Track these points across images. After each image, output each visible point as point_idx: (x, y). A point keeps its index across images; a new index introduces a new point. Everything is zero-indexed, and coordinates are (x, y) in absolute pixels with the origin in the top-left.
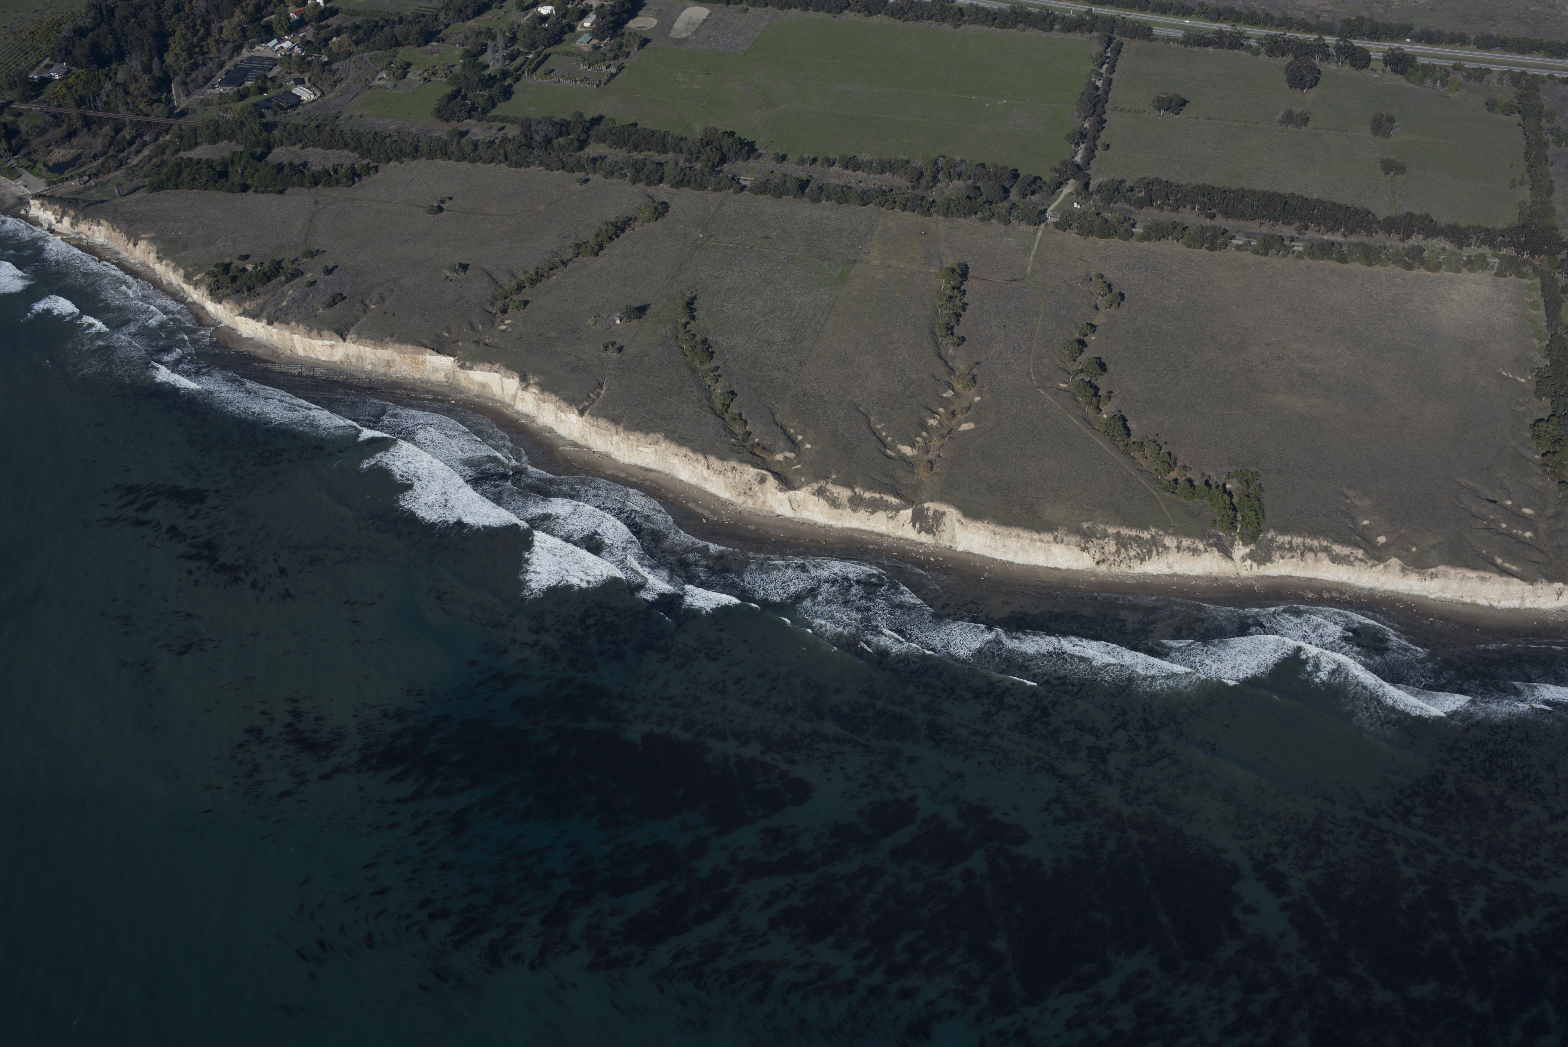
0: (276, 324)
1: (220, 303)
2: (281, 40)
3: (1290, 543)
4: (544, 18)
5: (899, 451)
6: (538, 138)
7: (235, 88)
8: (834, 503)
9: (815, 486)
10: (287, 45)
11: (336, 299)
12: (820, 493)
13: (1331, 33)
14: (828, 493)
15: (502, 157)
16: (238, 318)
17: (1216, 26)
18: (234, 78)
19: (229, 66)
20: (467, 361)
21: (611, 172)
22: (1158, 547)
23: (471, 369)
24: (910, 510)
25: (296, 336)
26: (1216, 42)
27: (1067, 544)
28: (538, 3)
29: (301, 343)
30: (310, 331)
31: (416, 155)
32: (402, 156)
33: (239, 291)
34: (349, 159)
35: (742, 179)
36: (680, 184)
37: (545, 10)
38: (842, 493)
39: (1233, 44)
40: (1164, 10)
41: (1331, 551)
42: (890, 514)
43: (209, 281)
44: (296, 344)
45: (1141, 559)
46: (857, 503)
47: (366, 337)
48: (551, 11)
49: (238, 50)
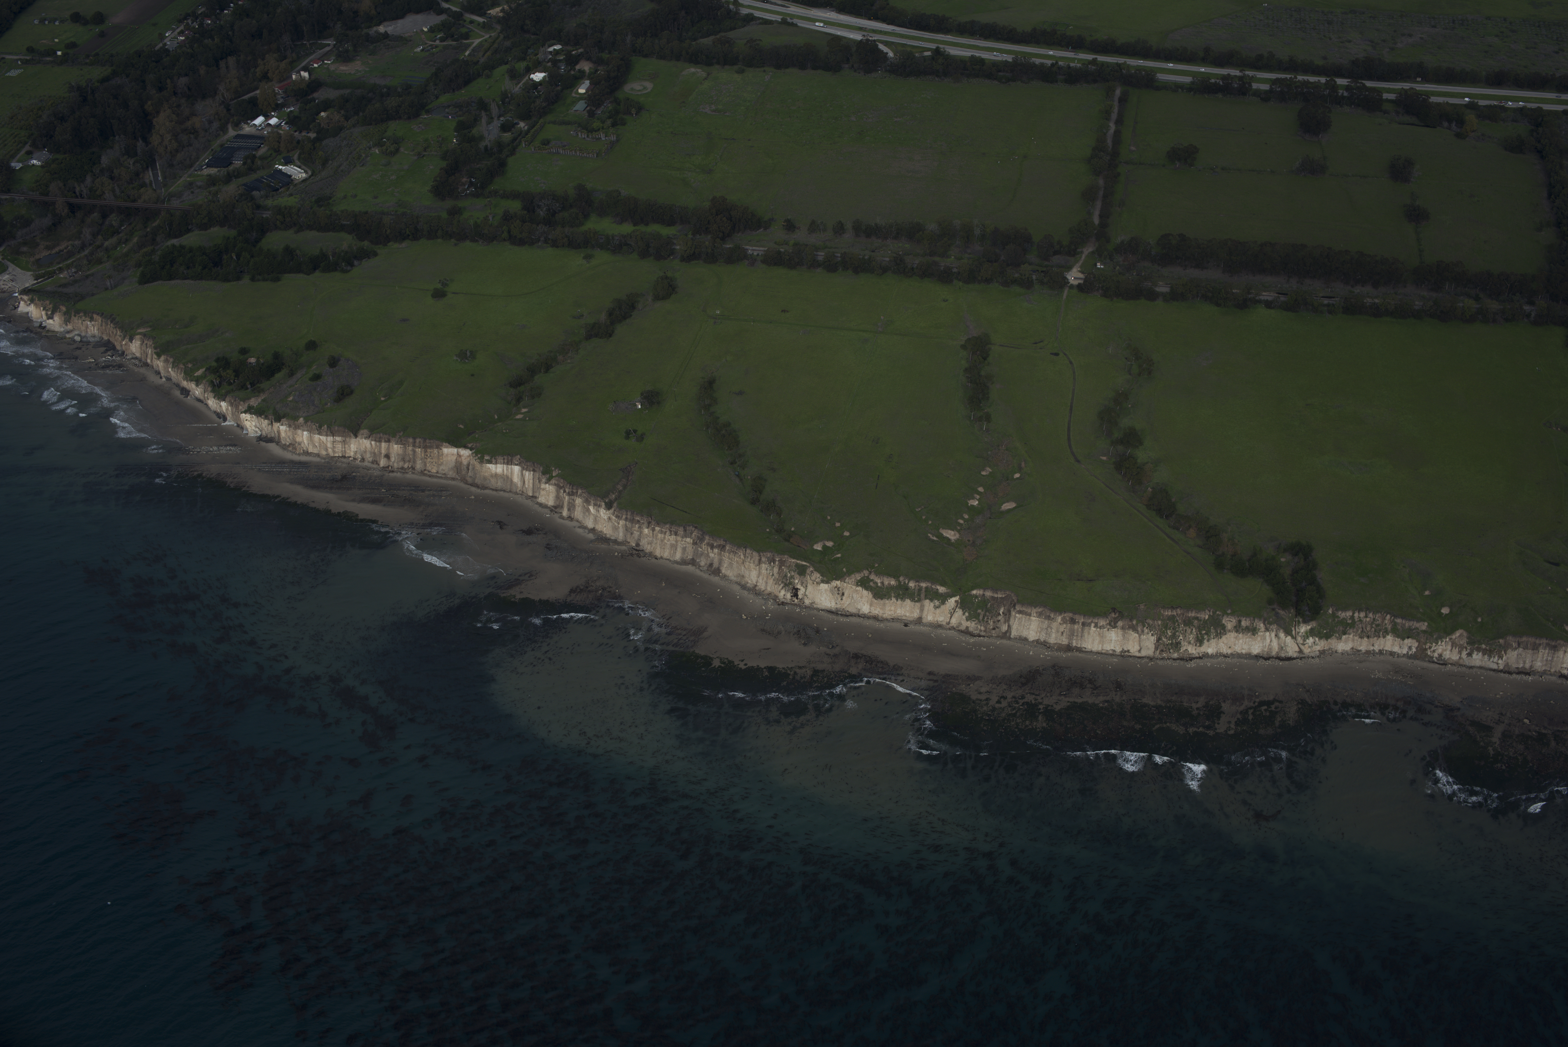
0: (284, 420)
1: (224, 400)
2: (268, 117)
4: (535, 85)
5: (941, 535)
6: (542, 213)
7: (223, 169)
10: (273, 121)
11: (344, 393)
15: (505, 235)
16: (243, 416)
17: (1224, 71)
18: (222, 158)
19: (216, 145)
20: (485, 454)
21: (619, 246)
22: (1216, 628)
23: (490, 462)
24: (957, 598)
25: (305, 433)
26: (1225, 88)
27: (1123, 628)
28: (530, 70)
29: (311, 439)
30: (320, 427)
31: (415, 235)
32: (401, 237)
33: (243, 387)
34: (346, 241)
35: (754, 250)
36: (690, 257)
37: (538, 76)
38: (886, 583)
39: (1243, 89)
40: (1169, 56)
41: (1395, 625)
42: (937, 603)
43: (211, 377)
44: (306, 442)
45: (1200, 641)
46: (902, 593)
47: (377, 432)
48: (544, 77)
49: (223, 129)
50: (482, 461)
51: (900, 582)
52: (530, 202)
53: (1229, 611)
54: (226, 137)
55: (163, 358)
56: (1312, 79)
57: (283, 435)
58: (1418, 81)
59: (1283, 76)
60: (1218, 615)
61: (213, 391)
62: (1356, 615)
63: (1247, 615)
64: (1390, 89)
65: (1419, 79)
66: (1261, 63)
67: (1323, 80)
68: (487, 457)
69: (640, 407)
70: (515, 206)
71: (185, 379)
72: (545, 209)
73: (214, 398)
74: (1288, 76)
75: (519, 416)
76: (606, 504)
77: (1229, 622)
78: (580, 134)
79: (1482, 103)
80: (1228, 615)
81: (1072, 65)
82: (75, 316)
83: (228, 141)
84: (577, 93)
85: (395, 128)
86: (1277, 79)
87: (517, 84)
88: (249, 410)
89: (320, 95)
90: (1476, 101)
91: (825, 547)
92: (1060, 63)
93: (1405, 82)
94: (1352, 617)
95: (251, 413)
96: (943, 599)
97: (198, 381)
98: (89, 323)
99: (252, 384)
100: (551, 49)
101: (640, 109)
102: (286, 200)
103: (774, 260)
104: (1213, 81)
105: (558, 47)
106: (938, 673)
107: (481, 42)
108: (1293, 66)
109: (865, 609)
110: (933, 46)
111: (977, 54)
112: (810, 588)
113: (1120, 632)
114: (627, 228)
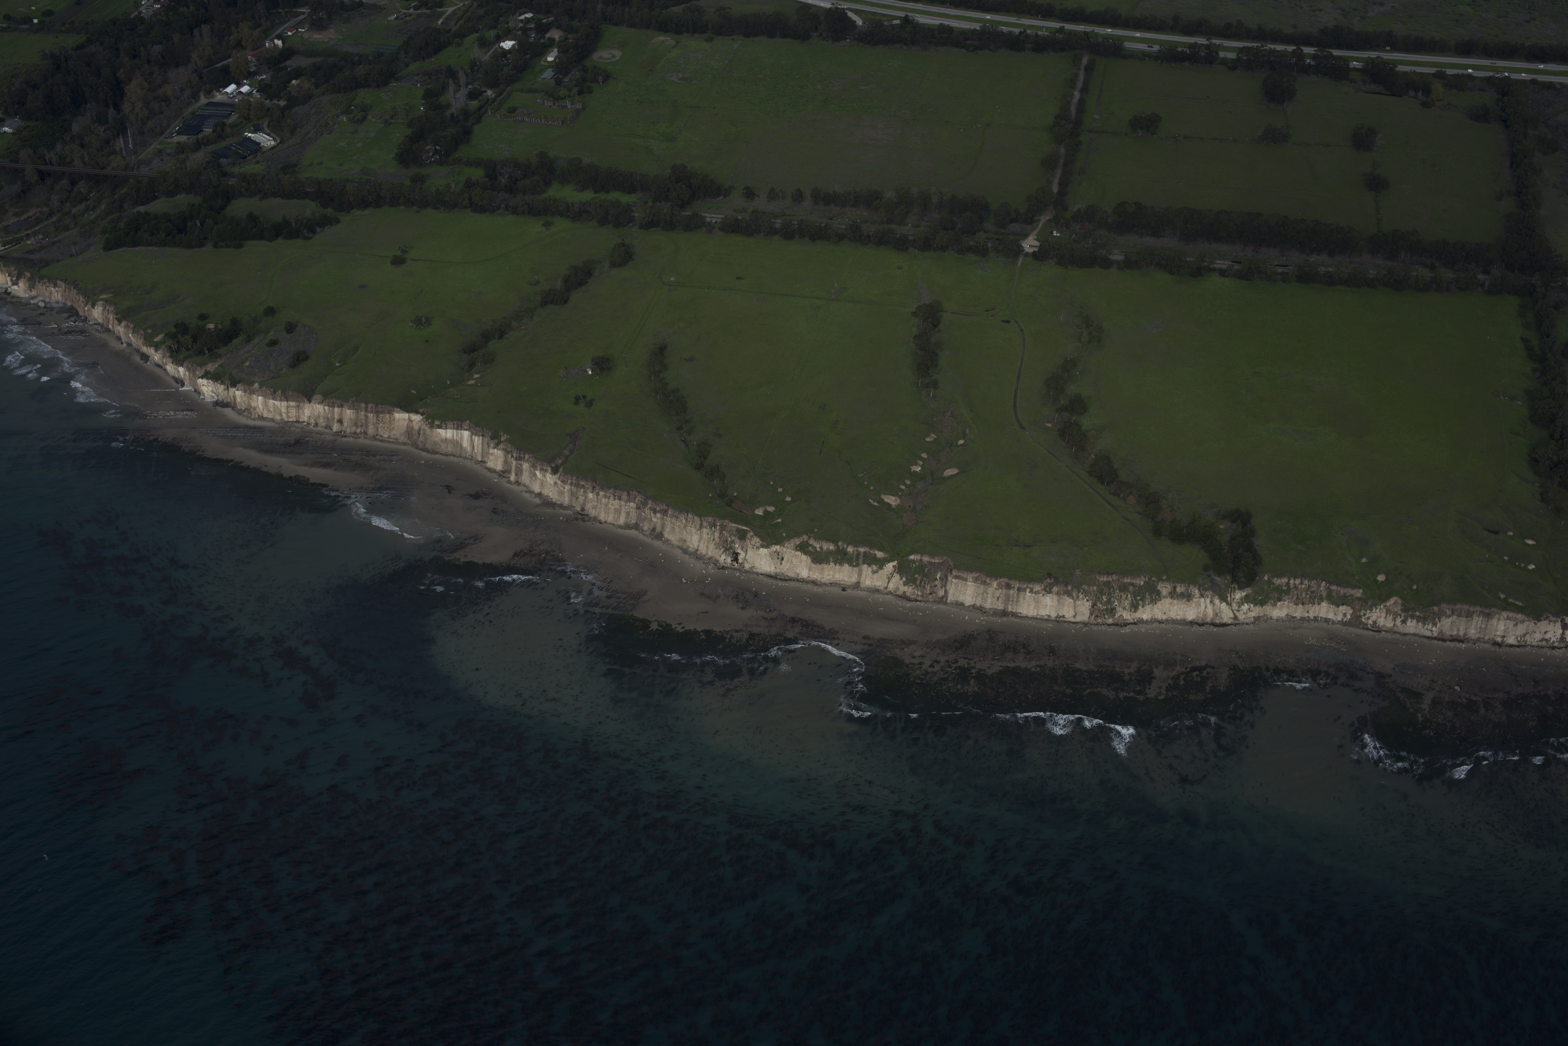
0: (239, 385)
1: (182, 365)
2: (239, 85)
4: (505, 55)
5: (882, 502)
6: (503, 180)
7: (194, 137)
9: (797, 541)
10: (245, 89)
11: (299, 359)
12: (803, 548)
13: (1309, 44)
14: (810, 548)
15: (466, 203)
17: (1191, 40)
18: (192, 128)
20: (436, 419)
21: (578, 214)
22: (1151, 594)
23: (440, 427)
24: (895, 563)
25: (260, 398)
26: (1191, 57)
27: (1058, 594)
28: (500, 38)
29: (266, 404)
30: (275, 392)
31: (378, 202)
32: (364, 204)
33: (201, 353)
34: (309, 208)
35: (713, 217)
36: (649, 225)
37: (507, 45)
38: (825, 548)
39: (1209, 58)
40: (1138, 25)
41: (1330, 591)
42: (875, 568)
43: (170, 342)
44: (260, 407)
45: (1135, 607)
46: (841, 558)
47: (331, 397)
48: (513, 46)
49: (195, 97)
50: (432, 426)
51: (838, 547)
52: (492, 169)
53: (1164, 578)
54: (198, 105)
55: (123, 324)
56: (1279, 48)
57: (239, 400)
58: (1387, 50)
59: (1250, 45)
60: (1154, 581)
61: (171, 357)
62: (1292, 582)
63: (1182, 581)
64: (1357, 58)
65: (1388, 48)
66: (1229, 32)
67: (1290, 48)
68: (437, 423)
69: (590, 373)
70: (478, 174)
71: (145, 344)
72: (506, 176)
73: (172, 363)
74: (1255, 45)
75: (471, 382)
76: (552, 469)
77: (1164, 588)
78: (546, 102)
79: (1450, 72)
80: (1163, 581)
81: (1040, 33)
82: (39, 282)
83: (199, 108)
84: (546, 61)
85: (364, 96)
86: (1244, 48)
87: (486, 53)
88: (206, 376)
89: (292, 63)
90: (1444, 70)
91: (766, 512)
92: (1028, 31)
93: (1374, 51)
94: (1288, 584)
95: (208, 379)
96: (881, 563)
97: (157, 347)
98: (52, 289)
99: (210, 350)
100: (522, 17)
101: (607, 77)
102: (252, 168)
103: (732, 227)
104: (1180, 49)
105: (529, 15)
106: (873, 638)
107: (455, 10)
108: (1261, 35)
109: (804, 573)
110: (902, 14)
111: (946, 22)
112: (750, 552)
113: (1055, 597)
114: (587, 196)
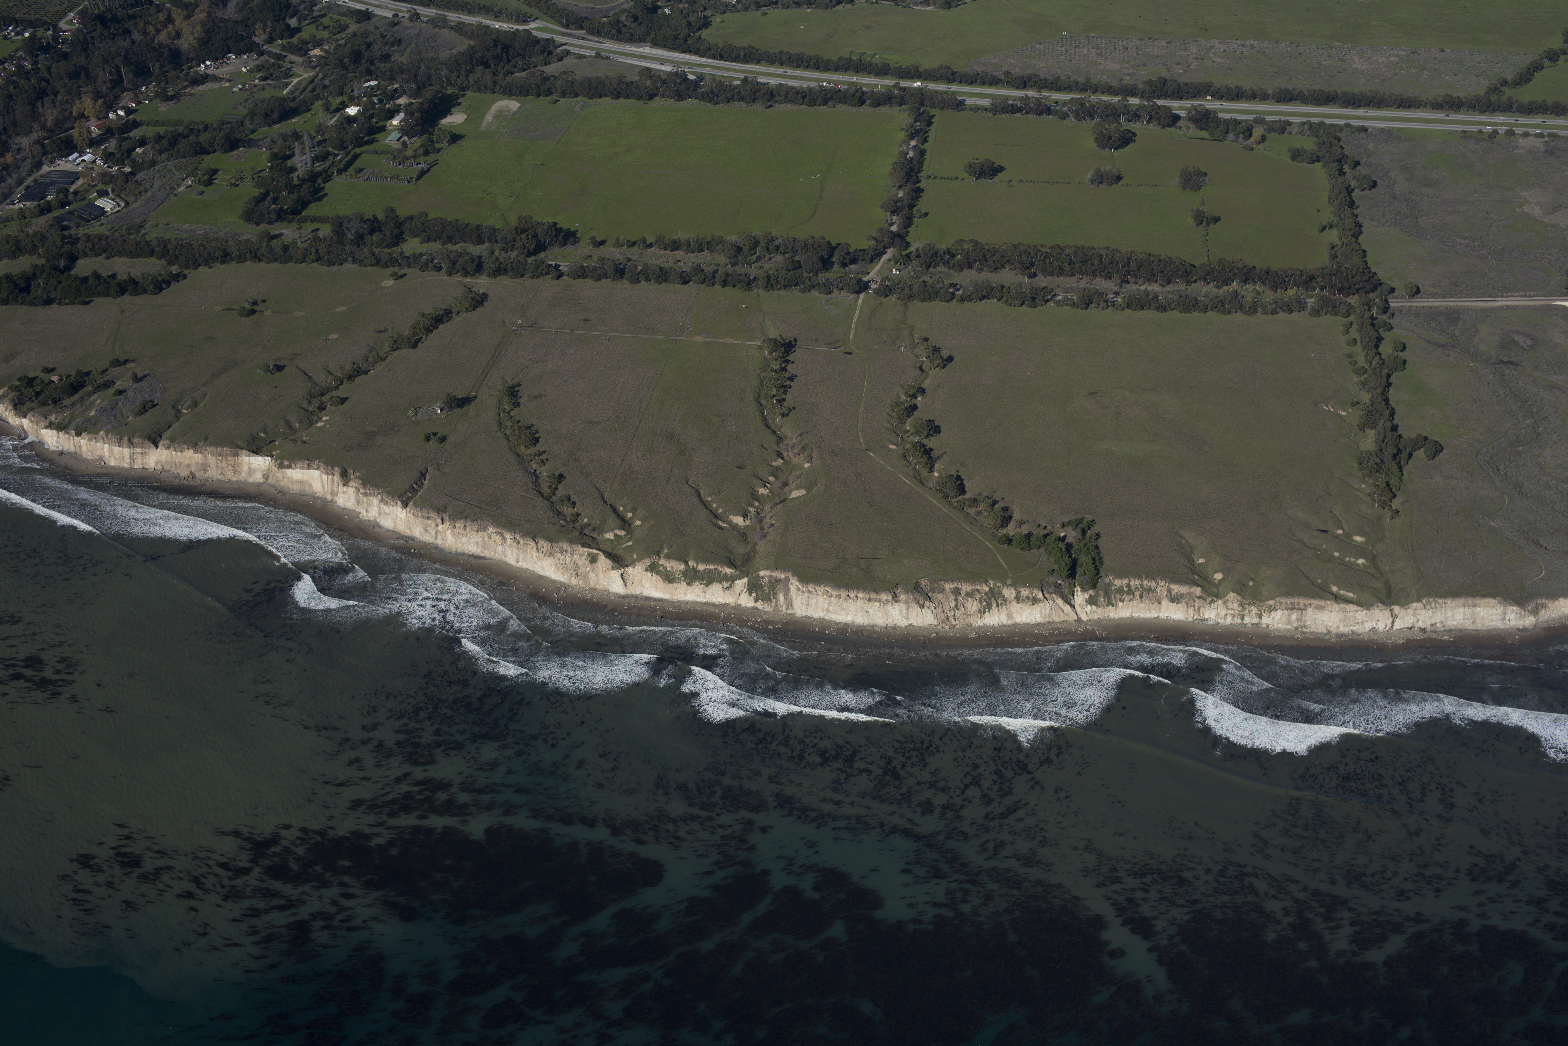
0: (84, 434)
1: (25, 417)
2: (82, 153)
3: (1128, 585)
4: (351, 120)
5: (730, 523)
6: (350, 236)
7: (36, 203)
8: (668, 578)
9: (648, 562)
10: (87, 157)
11: (146, 407)
12: (653, 568)
13: (1134, 95)
14: (661, 569)
15: (313, 257)
16: (44, 431)
17: (1021, 93)
18: (35, 193)
19: (29, 181)
20: (285, 460)
21: (426, 264)
22: (997, 600)
23: (288, 467)
24: (745, 580)
25: (106, 445)
26: (1022, 108)
27: (907, 602)
28: (344, 106)
29: (111, 452)
30: (121, 439)
31: (224, 258)
32: (209, 260)
33: (44, 404)
34: (153, 266)
35: (560, 265)
36: (499, 272)
37: (352, 111)
38: (675, 567)
39: (1040, 108)
40: (970, 81)
41: (1169, 591)
42: (726, 585)
43: (13, 395)
44: (107, 454)
45: (982, 612)
46: (692, 577)
47: (178, 443)
48: (359, 111)
49: (38, 165)
50: (281, 466)
51: (689, 566)
52: (339, 225)
53: (1009, 582)
54: (40, 173)
56: (1106, 98)
57: (84, 449)
58: (1209, 100)
59: (1077, 96)
60: (999, 587)
61: (14, 409)
62: (1133, 583)
63: (1026, 586)
64: (1180, 107)
66: (1058, 85)
67: (1116, 99)
68: (286, 463)
69: (439, 412)
70: (325, 229)
72: (353, 232)
73: (16, 415)
74: (1083, 96)
76: (402, 502)
77: (1009, 593)
78: (391, 163)
79: (1269, 118)
80: (1008, 586)
81: (875, 90)
83: (41, 176)
84: (391, 125)
85: (209, 161)
86: (1073, 99)
87: (331, 118)
88: (50, 426)
89: (136, 133)
90: (1263, 116)
91: (616, 535)
92: (864, 89)
93: (1198, 100)
95: (52, 429)
96: (732, 580)
99: (54, 401)
100: (367, 84)
101: (455, 138)
102: (95, 228)
103: (580, 273)
104: (1011, 102)
105: (373, 83)
107: (300, 81)
108: (1087, 87)
109: (656, 594)
110: (742, 76)
111: (784, 82)
112: (601, 575)
113: (904, 607)
114: (434, 247)
